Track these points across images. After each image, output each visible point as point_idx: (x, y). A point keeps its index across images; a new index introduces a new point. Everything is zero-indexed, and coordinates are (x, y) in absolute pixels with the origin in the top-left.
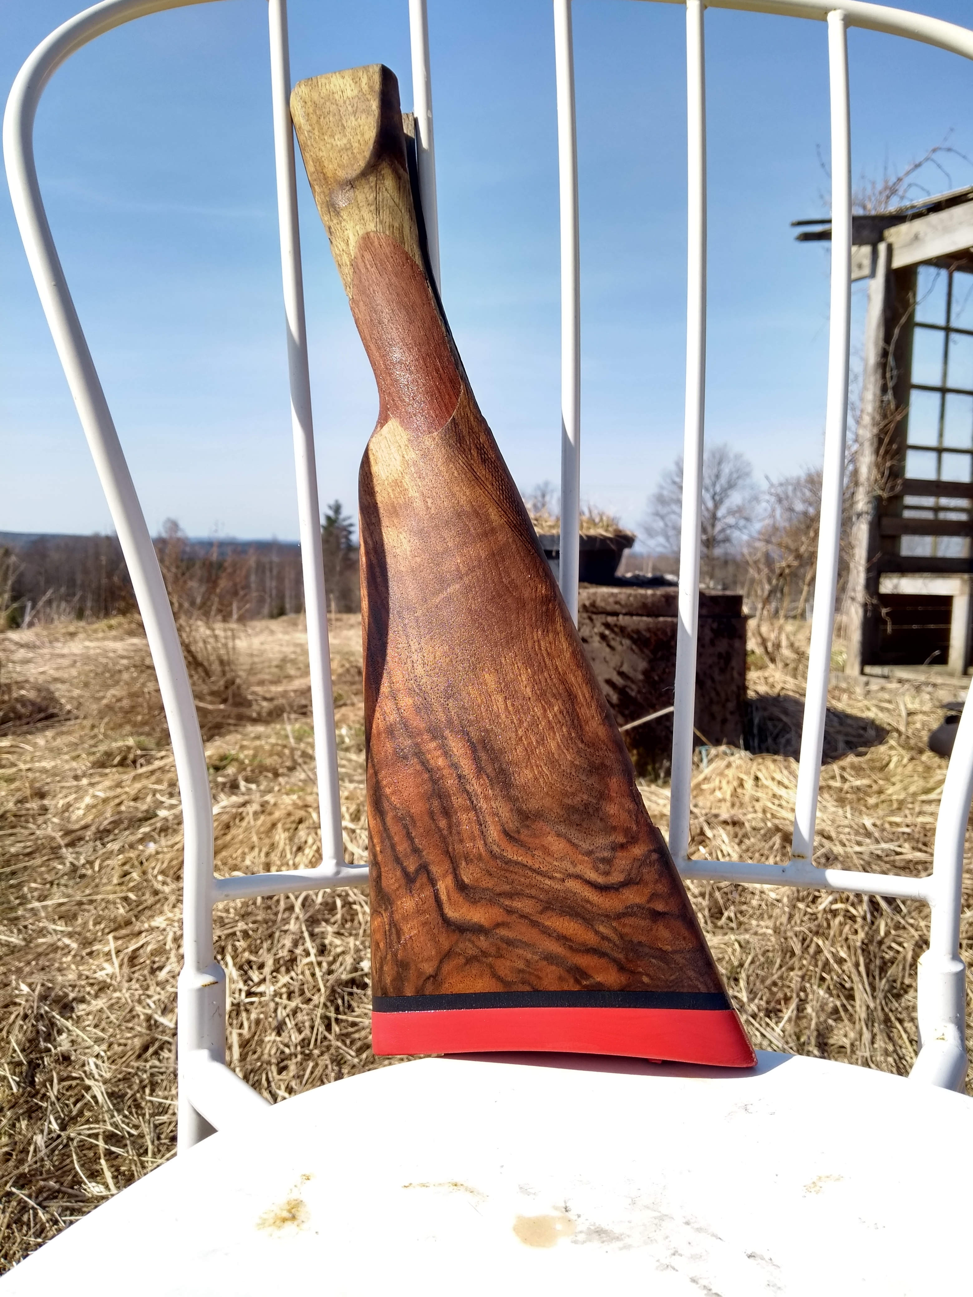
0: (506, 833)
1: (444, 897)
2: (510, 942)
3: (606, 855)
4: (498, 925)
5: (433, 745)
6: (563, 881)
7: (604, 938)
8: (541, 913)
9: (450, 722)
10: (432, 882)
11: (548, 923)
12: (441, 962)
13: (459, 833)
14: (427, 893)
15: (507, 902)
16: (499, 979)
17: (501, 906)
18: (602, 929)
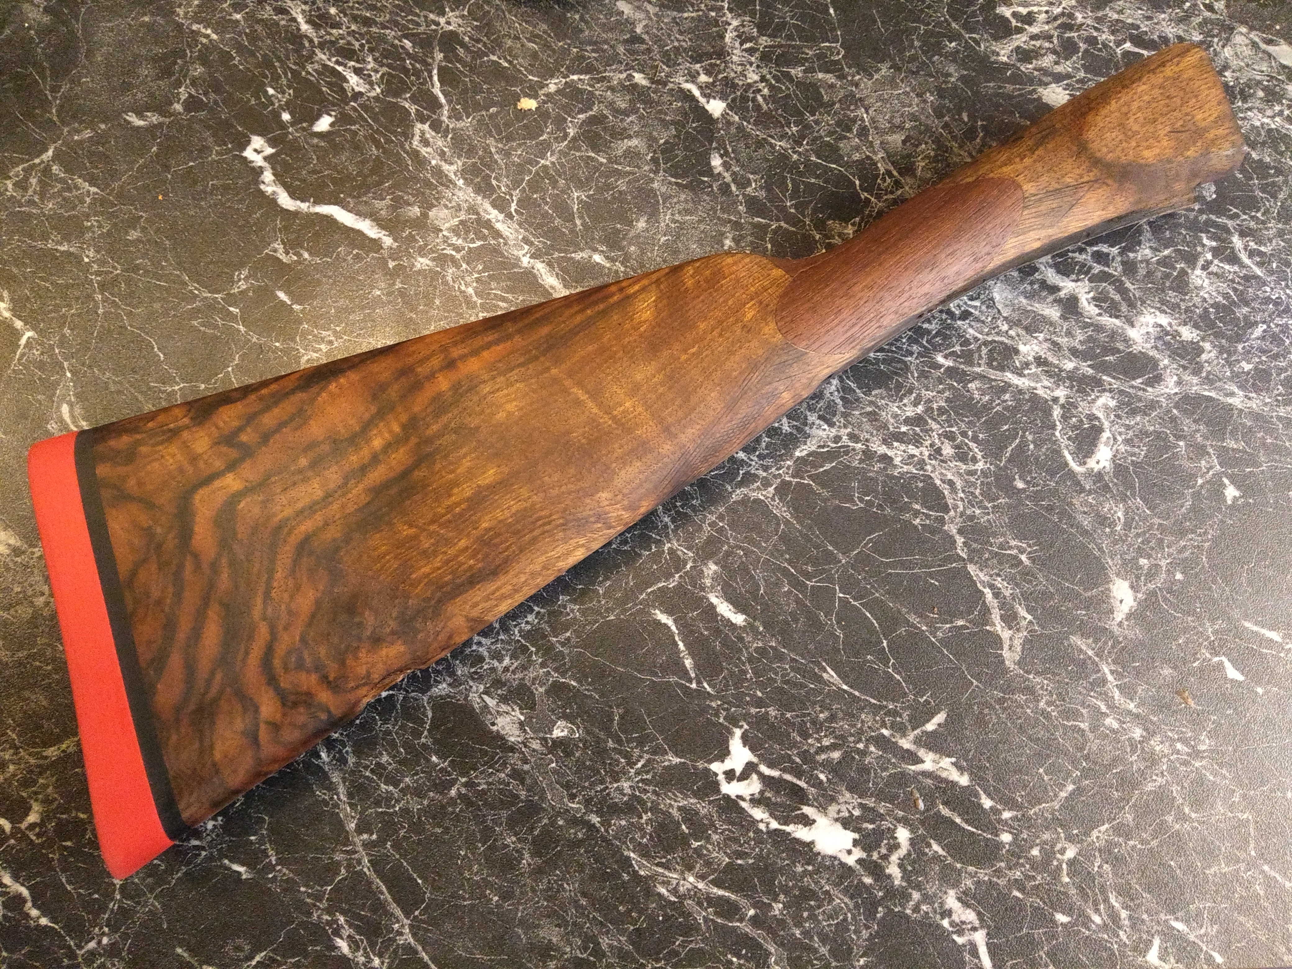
0: (307, 539)
1: (217, 484)
2: (178, 575)
3: (308, 660)
4: (196, 556)
5: (396, 428)
6: (265, 619)
7: (209, 682)
8: (221, 603)
9: (428, 441)
10: (232, 466)
11: (210, 613)
12: (140, 500)
13: (295, 484)
14: (219, 464)
15: (224, 561)
16: (134, 574)
17: (219, 555)
18: (219, 677)
